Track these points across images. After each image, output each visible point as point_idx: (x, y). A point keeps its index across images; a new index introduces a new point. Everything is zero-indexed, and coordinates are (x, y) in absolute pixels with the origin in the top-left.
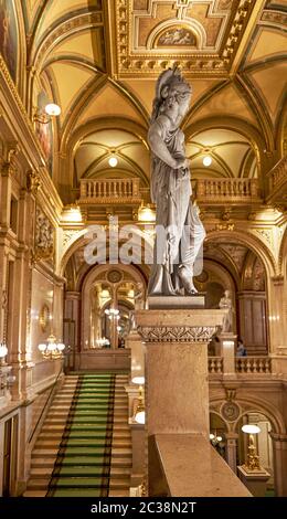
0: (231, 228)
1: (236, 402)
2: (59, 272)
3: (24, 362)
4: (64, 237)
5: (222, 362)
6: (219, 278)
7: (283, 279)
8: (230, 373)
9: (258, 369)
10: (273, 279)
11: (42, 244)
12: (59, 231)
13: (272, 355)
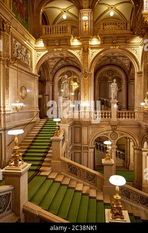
0: (117, 47)
1: (117, 132)
2: (34, 71)
3: (4, 111)
4: (37, 55)
5: (111, 114)
6: (119, 74)
7: (142, 73)
8: (114, 118)
9: (128, 117)
10: (138, 73)
11: (19, 58)
12: (34, 52)
13: (136, 110)
